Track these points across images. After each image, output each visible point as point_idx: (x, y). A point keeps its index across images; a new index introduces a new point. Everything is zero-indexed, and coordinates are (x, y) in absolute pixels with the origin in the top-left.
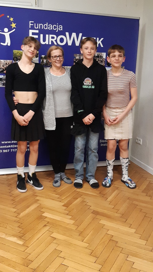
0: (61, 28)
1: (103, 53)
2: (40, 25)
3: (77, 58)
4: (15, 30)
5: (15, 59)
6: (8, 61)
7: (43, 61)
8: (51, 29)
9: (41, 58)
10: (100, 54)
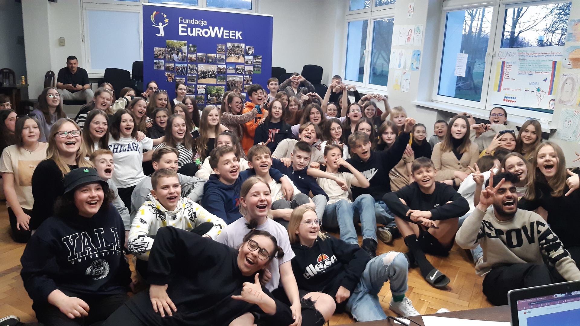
0: (206, 23)
1: (242, 44)
2: (188, 20)
3: (220, 47)
4: (167, 24)
5: (168, 47)
6: (162, 48)
7: (190, 49)
8: (197, 24)
9: (188, 47)
10: (239, 44)
